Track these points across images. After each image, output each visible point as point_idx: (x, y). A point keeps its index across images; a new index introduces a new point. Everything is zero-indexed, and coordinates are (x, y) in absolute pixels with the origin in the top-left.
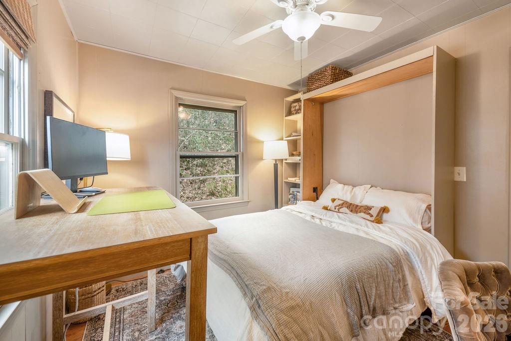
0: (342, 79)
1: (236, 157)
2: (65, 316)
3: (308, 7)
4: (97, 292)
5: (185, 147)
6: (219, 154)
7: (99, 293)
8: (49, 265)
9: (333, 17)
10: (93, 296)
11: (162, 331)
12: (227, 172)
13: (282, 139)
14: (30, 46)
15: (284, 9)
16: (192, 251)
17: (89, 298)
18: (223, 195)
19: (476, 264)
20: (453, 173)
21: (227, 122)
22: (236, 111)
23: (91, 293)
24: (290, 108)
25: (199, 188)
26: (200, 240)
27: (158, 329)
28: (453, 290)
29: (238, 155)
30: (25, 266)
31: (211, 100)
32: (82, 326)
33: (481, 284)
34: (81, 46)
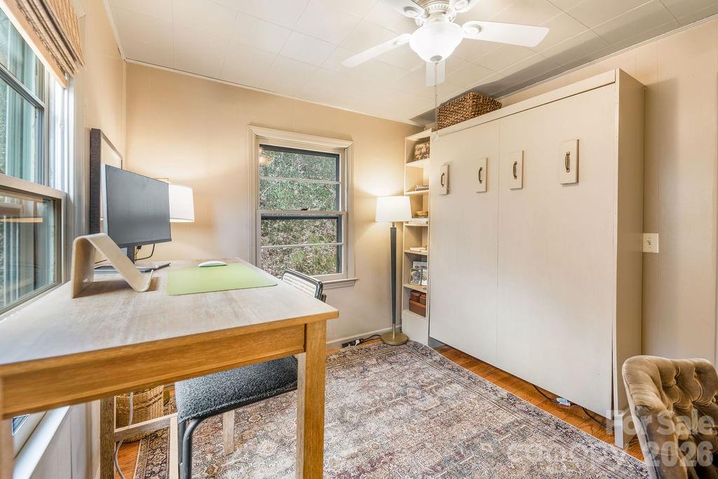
0: (487, 112)
1: (338, 218)
2: (116, 431)
3: (446, 17)
4: (153, 401)
5: (261, 204)
6: (310, 215)
7: (155, 402)
8: (139, 354)
9: (480, 29)
10: (148, 406)
11: (243, 453)
12: (321, 239)
13: (402, 194)
14: (77, 71)
15: (412, 20)
16: (307, 341)
17: (143, 408)
18: (316, 271)
19: (673, 362)
20: (641, 242)
21: (321, 169)
22: (339, 155)
23: (145, 402)
24: (414, 150)
25: (282, 261)
26: (317, 327)
27: (238, 450)
28: (645, 394)
29: (341, 216)
30: (113, 354)
31: (304, 139)
32: (134, 446)
33: (680, 387)
34: (130, 66)
